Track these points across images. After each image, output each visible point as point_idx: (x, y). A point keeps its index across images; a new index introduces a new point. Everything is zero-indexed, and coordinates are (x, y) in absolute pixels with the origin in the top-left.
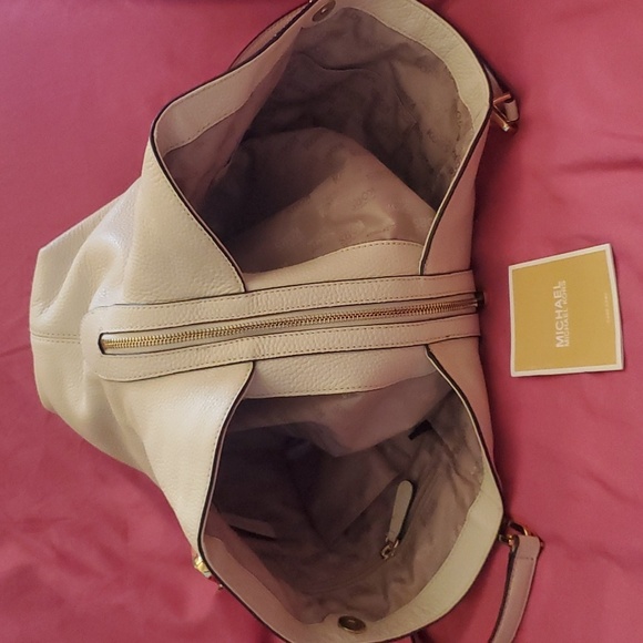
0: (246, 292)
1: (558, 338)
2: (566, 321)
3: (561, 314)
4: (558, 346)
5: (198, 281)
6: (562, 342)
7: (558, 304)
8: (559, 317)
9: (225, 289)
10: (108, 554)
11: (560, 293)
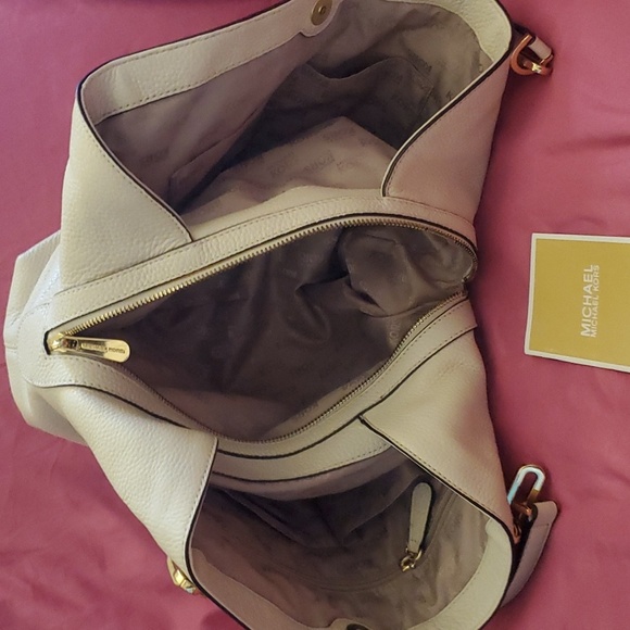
0: (193, 241)
1: (583, 325)
2: (595, 309)
3: (590, 301)
4: (582, 333)
5: (138, 242)
6: (588, 330)
7: (587, 289)
8: (587, 303)
9: (170, 243)
10: (86, 585)
11: (591, 277)
